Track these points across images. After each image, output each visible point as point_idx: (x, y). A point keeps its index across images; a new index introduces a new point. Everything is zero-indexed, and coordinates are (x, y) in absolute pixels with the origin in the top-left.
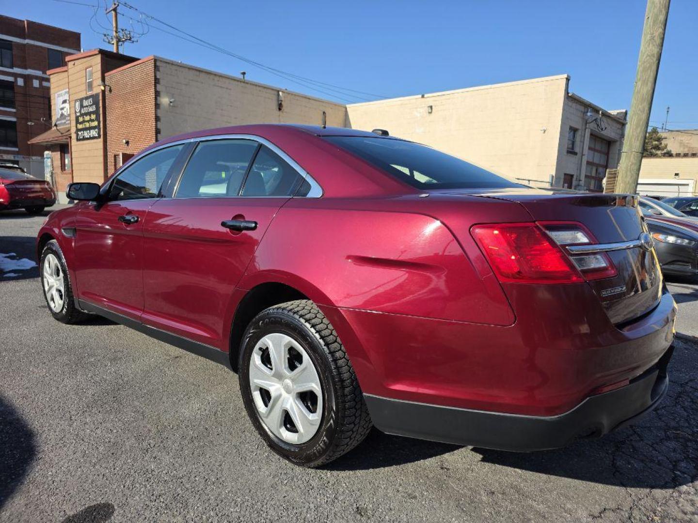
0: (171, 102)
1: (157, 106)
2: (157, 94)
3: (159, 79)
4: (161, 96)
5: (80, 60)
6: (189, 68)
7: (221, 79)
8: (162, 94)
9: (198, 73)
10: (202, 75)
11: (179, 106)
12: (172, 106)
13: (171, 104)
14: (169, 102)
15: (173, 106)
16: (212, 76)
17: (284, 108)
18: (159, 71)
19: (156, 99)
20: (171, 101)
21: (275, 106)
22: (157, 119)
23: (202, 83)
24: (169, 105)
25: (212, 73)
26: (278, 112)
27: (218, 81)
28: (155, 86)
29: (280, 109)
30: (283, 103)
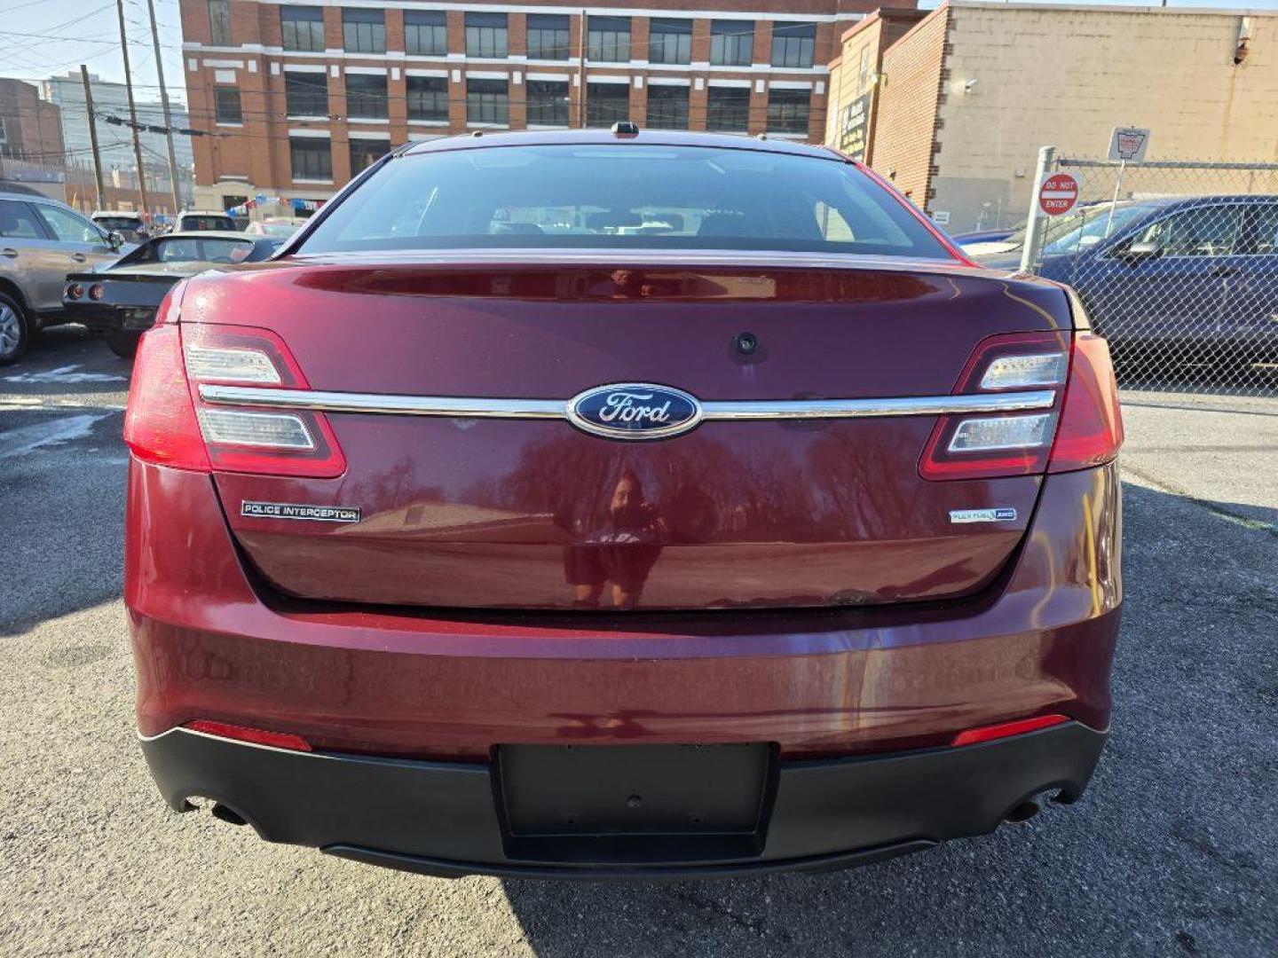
0: (968, 87)
1: (941, 98)
2: (945, 75)
3: (952, 45)
4: (952, 76)
5: (858, 35)
6: (1019, 10)
7: (1089, 18)
8: (953, 74)
9: (1035, 16)
10: (1046, 18)
11: (985, 92)
12: (972, 95)
13: (969, 91)
14: (964, 88)
15: (972, 93)
16: (1069, 17)
17: (1251, 57)
18: (954, 29)
19: (941, 85)
20: (969, 84)
21: (1225, 53)
22: (939, 124)
23: (1043, 35)
24: (966, 93)
25: (1069, 8)
26: (1231, 69)
27: (1082, 23)
28: (944, 60)
29: (1237, 61)
30: (1248, 45)
